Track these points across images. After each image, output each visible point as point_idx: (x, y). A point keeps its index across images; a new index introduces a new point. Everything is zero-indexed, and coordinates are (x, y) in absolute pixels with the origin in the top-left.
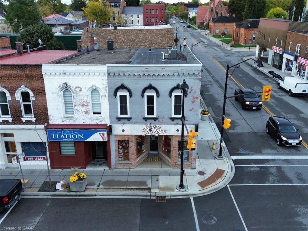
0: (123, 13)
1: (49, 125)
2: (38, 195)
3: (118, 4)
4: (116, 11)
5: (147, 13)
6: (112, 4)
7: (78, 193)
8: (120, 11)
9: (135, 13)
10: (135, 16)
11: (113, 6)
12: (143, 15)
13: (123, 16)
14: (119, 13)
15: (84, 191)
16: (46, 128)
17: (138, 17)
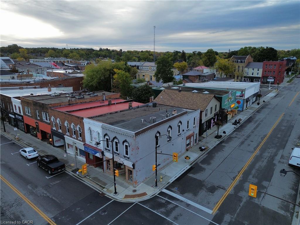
0: (246, 67)
1: (85, 144)
2: (69, 173)
3: (243, 61)
4: (240, 66)
5: (266, 67)
6: (238, 61)
7: (80, 178)
8: (244, 66)
9: (256, 68)
10: (256, 70)
11: (239, 62)
12: (262, 69)
13: (246, 69)
14: (243, 67)
15: (83, 178)
16: (84, 145)
17: (258, 70)
